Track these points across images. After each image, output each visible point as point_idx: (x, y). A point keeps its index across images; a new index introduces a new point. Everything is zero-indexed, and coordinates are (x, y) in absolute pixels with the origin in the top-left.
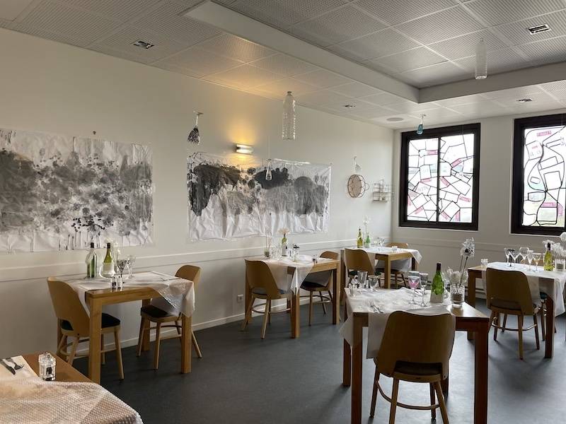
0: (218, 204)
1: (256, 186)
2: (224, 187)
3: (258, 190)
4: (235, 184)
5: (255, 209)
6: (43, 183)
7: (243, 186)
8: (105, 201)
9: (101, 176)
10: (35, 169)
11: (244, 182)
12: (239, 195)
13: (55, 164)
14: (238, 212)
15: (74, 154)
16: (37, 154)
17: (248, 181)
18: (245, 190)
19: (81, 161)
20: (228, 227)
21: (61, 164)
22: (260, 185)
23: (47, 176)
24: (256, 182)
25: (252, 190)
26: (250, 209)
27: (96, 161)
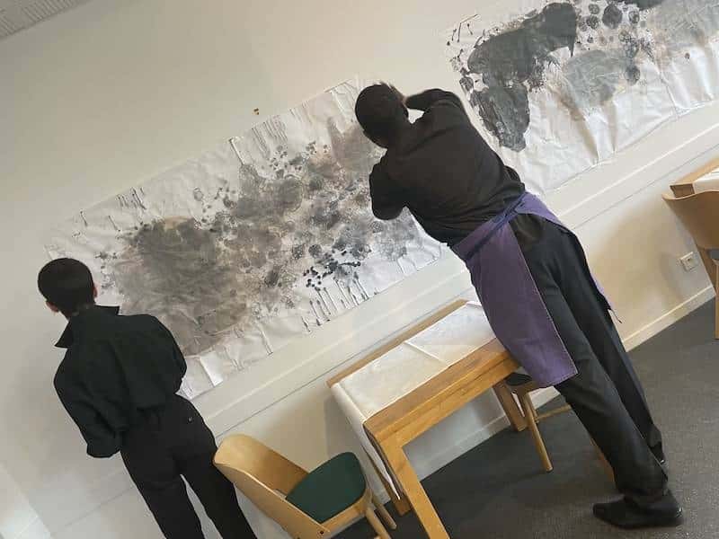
0: (552, 103)
1: (626, 16)
2: (551, 60)
3: (634, 20)
4: (570, 39)
5: (646, 64)
6: (227, 243)
7: (594, 34)
8: (336, 218)
9: (307, 180)
11: (592, 22)
12: (593, 56)
13: (227, 203)
14: (606, 95)
15: (247, 169)
16: (193, 204)
17: (600, 16)
18: (602, 39)
19: (262, 173)
20: (596, 137)
21: (236, 197)
22: (634, 7)
23: (226, 228)
24: (621, 7)
25: (619, 29)
26: (633, 73)
27: (286, 160)
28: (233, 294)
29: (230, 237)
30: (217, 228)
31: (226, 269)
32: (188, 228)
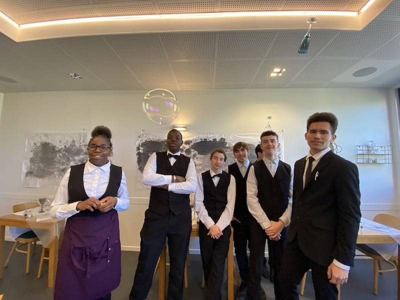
1: (192, 153)
3: (194, 156)
6: (60, 156)
9: (85, 151)
10: (57, 149)
13: (65, 147)
15: (74, 141)
16: (58, 143)
17: (185, 150)
19: (76, 144)
21: (67, 146)
22: (196, 152)
23: (61, 152)
24: (192, 150)
27: (83, 144)
28: (53, 168)
29: (61, 155)
30: (59, 151)
31: (55, 161)
32: (54, 147)
